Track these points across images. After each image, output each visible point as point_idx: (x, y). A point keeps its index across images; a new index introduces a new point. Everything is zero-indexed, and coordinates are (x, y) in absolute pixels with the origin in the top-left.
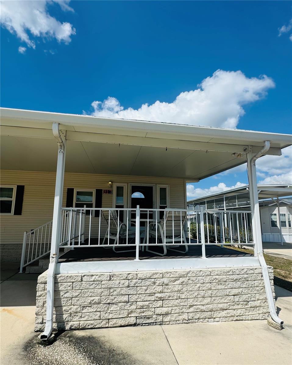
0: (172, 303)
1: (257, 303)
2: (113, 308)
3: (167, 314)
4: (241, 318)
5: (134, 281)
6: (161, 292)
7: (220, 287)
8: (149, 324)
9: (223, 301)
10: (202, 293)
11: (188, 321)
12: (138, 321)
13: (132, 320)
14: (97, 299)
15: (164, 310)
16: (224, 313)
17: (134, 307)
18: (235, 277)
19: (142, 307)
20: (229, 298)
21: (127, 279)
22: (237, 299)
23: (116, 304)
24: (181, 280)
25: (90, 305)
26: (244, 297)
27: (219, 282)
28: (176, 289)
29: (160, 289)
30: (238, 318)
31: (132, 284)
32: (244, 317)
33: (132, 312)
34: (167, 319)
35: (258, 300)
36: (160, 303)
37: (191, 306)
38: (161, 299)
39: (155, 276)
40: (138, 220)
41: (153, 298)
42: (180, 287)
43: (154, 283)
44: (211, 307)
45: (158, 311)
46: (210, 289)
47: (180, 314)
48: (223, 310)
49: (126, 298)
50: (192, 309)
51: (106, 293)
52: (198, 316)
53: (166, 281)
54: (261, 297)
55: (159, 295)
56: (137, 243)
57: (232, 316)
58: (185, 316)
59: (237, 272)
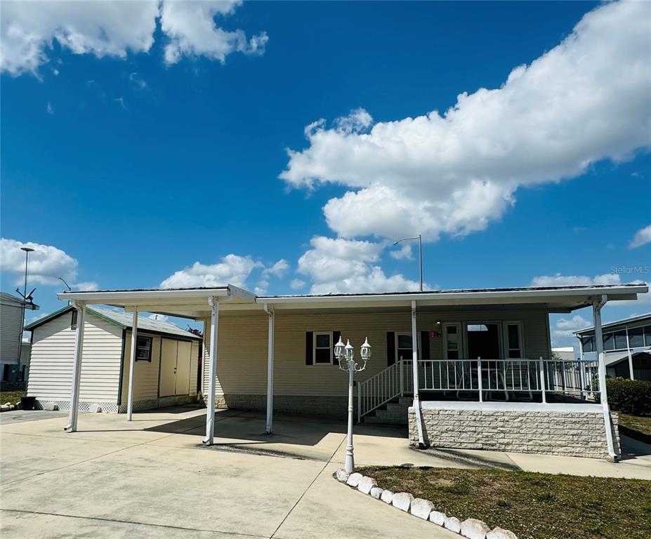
0: (512, 436)
1: (599, 444)
2: (464, 435)
3: (508, 444)
4: (580, 455)
5: (479, 417)
6: (502, 427)
7: (558, 427)
8: (494, 450)
9: (561, 438)
10: (540, 431)
11: (528, 452)
12: (484, 447)
13: (480, 446)
14: (451, 427)
15: (506, 441)
16: (562, 449)
17: (480, 436)
18: (574, 420)
19: (487, 437)
20: (567, 437)
21: (473, 414)
22: (576, 438)
23: (466, 432)
24: (520, 418)
25: (447, 431)
26: (583, 438)
27: (558, 423)
28: (516, 425)
29: (502, 424)
30: (578, 454)
31: (478, 419)
32: (583, 455)
33: (479, 440)
34: (510, 447)
35: (599, 441)
36: (502, 435)
37: (531, 440)
38: (502, 432)
39: (496, 414)
40: (479, 369)
41: (496, 431)
42: (519, 424)
43: (497, 419)
44: (549, 442)
45: (500, 441)
46: (549, 428)
47: (520, 445)
48: (562, 446)
49: (473, 429)
50: (531, 443)
51: (457, 424)
52: (537, 448)
53: (506, 418)
54: (603, 440)
55: (501, 429)
56: (480, 388)
57: (571, 452)
58: (525, 447)
59: (577, 416)
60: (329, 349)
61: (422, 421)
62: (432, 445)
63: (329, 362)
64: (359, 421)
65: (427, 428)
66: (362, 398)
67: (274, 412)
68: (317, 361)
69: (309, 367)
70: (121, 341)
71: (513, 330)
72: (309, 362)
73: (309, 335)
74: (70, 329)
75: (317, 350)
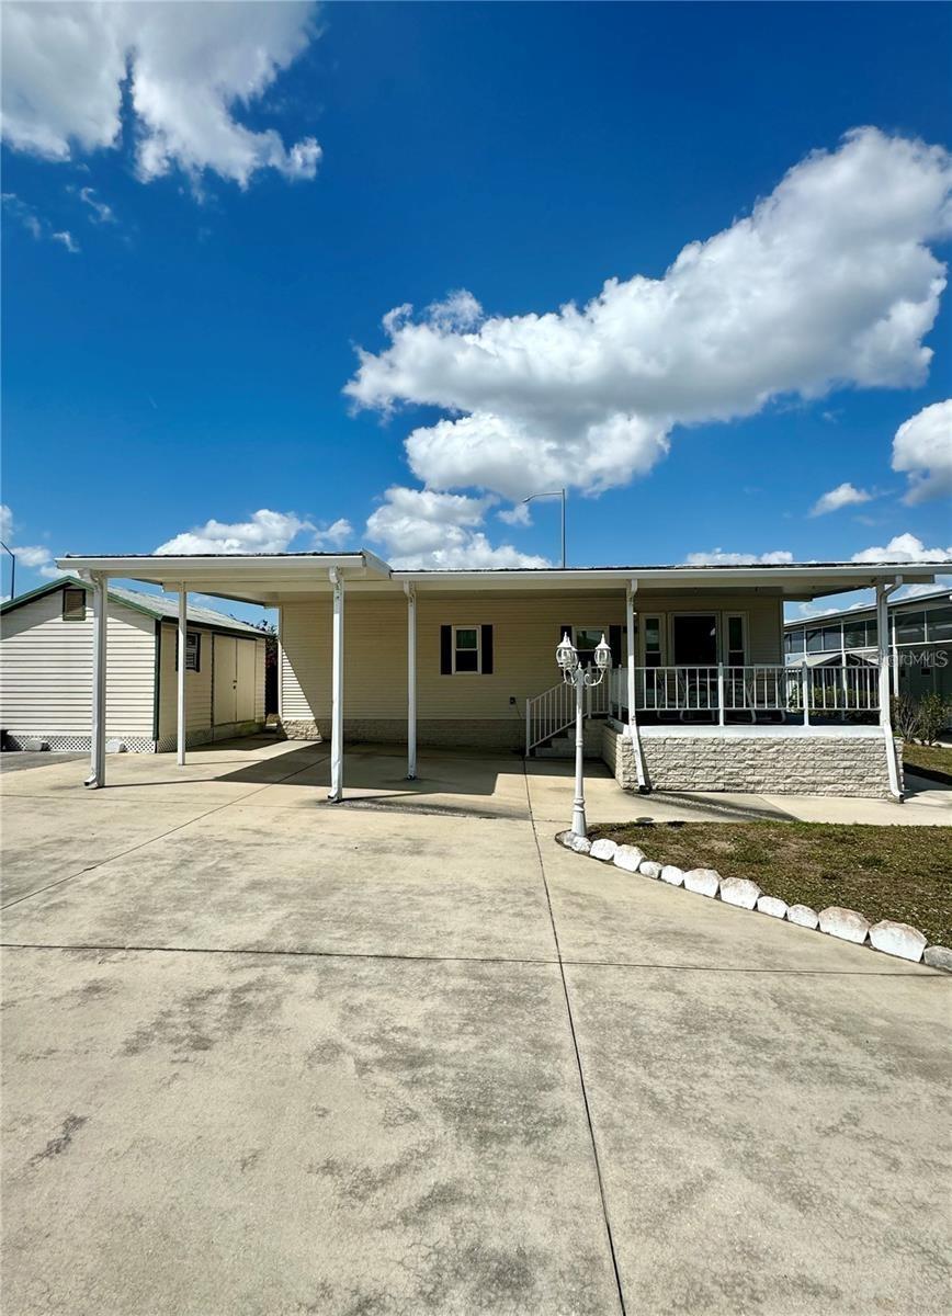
0: (765, 771)
1: (877, 779)
2: (699, 772)
3: (759, 783)
4: (852, 795)
5: (721, 747)
6: (752, 760)
7: (826, 758)
8: (739, 792)
9: (829, 773)
10: (803, 763)
11: (784, 792)
12: (727, 788)
13: (721, 786)
14: (682, 762)
15: (756, 778)
16: (830, 788)
17: (721, 773)
18: (847, 748)
19: (731, 774)
20: (838, 771)
21: (712, 744)
22: (848, 772)
23: (702, 769)
24: (776, 747)
25: (675, 768)
26: (858, 771)
27: (825, 753)
28: (770, 757)
29: (752, 756)
30: (849, 794)
31: (719, 749)
32: (856, 794)
33: (719, 778)
34: (760, 788)
35: (878, 775)
36: (751, 771)
37: (790, 777)
38: (752, 766)
39: (745, 742)
40: (721, 681)
41: (743, 765)
42: (775, 755)
43: (744, 750)
44: (813, 778)
45: (749, 779)
46: (813, 760)
47: (774, 784)
48: (830, 783)
49: (713, 763)
50: (789, 780)
51: (691, 757)
52: (797, 788)
53: (758, 748)
54: (882, 773)
55: (751, 762)
56: (721, 706)
57: (840, 791)
58: (781, 787)
59: (850, 742)
60: (476, 652)
61: (642, 753)
62: (654, 787)
63: (476, 670)
64: (528, 754)
65: (648, 765)
66: (532, 721)
67: (418, 746)
68: (457, 670)
69: (446, 677)
70: (153, 638)
71: (736, 624)
72: (446, 669)
73: (446, 631)
74: (60, 619)
75: (457, 653)
